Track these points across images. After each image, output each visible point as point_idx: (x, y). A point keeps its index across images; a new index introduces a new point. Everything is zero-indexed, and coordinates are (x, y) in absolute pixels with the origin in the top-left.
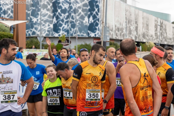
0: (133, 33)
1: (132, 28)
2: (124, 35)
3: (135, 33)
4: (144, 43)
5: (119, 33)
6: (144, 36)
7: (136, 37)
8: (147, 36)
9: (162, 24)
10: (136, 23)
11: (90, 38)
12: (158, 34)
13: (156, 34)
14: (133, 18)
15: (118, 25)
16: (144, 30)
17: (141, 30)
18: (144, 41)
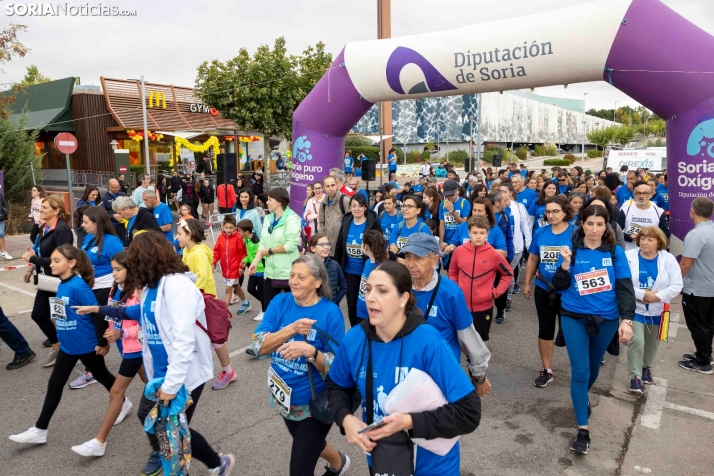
0: (524, 132)
1: (523, 125)
2: (511, 136)
3: (528, 132)
4: (541, 144)
5: (504, 134)
6: (541, 135)
7: (529, 138)
8: (546, 134)
9: (569, 116)
10: (529, 118)
11: (464, 142)
12: (564, 130)
13: (560, 131)
14: (524, 112)
15: (503, 124)
16: (542, 127)
17: (537, 127)
18: (542, 141)
